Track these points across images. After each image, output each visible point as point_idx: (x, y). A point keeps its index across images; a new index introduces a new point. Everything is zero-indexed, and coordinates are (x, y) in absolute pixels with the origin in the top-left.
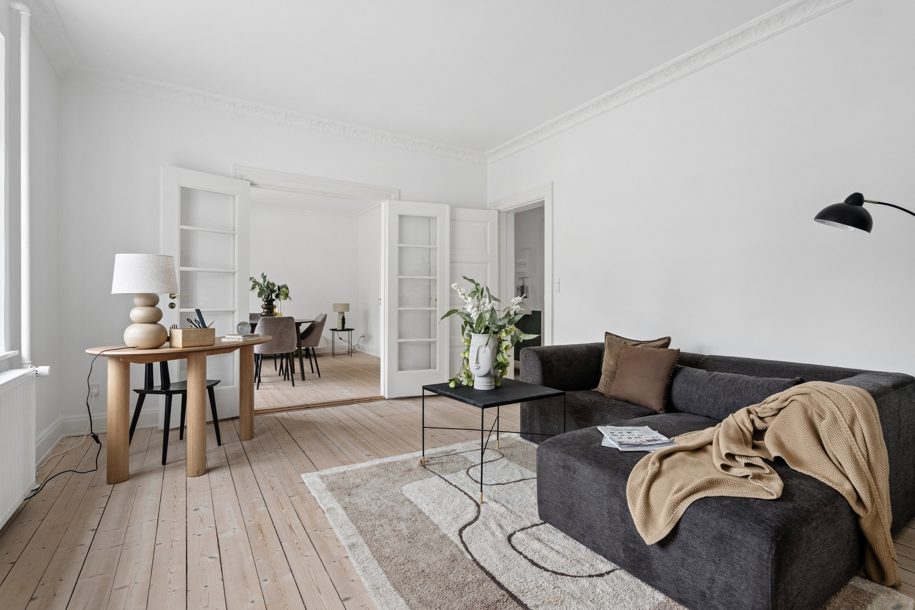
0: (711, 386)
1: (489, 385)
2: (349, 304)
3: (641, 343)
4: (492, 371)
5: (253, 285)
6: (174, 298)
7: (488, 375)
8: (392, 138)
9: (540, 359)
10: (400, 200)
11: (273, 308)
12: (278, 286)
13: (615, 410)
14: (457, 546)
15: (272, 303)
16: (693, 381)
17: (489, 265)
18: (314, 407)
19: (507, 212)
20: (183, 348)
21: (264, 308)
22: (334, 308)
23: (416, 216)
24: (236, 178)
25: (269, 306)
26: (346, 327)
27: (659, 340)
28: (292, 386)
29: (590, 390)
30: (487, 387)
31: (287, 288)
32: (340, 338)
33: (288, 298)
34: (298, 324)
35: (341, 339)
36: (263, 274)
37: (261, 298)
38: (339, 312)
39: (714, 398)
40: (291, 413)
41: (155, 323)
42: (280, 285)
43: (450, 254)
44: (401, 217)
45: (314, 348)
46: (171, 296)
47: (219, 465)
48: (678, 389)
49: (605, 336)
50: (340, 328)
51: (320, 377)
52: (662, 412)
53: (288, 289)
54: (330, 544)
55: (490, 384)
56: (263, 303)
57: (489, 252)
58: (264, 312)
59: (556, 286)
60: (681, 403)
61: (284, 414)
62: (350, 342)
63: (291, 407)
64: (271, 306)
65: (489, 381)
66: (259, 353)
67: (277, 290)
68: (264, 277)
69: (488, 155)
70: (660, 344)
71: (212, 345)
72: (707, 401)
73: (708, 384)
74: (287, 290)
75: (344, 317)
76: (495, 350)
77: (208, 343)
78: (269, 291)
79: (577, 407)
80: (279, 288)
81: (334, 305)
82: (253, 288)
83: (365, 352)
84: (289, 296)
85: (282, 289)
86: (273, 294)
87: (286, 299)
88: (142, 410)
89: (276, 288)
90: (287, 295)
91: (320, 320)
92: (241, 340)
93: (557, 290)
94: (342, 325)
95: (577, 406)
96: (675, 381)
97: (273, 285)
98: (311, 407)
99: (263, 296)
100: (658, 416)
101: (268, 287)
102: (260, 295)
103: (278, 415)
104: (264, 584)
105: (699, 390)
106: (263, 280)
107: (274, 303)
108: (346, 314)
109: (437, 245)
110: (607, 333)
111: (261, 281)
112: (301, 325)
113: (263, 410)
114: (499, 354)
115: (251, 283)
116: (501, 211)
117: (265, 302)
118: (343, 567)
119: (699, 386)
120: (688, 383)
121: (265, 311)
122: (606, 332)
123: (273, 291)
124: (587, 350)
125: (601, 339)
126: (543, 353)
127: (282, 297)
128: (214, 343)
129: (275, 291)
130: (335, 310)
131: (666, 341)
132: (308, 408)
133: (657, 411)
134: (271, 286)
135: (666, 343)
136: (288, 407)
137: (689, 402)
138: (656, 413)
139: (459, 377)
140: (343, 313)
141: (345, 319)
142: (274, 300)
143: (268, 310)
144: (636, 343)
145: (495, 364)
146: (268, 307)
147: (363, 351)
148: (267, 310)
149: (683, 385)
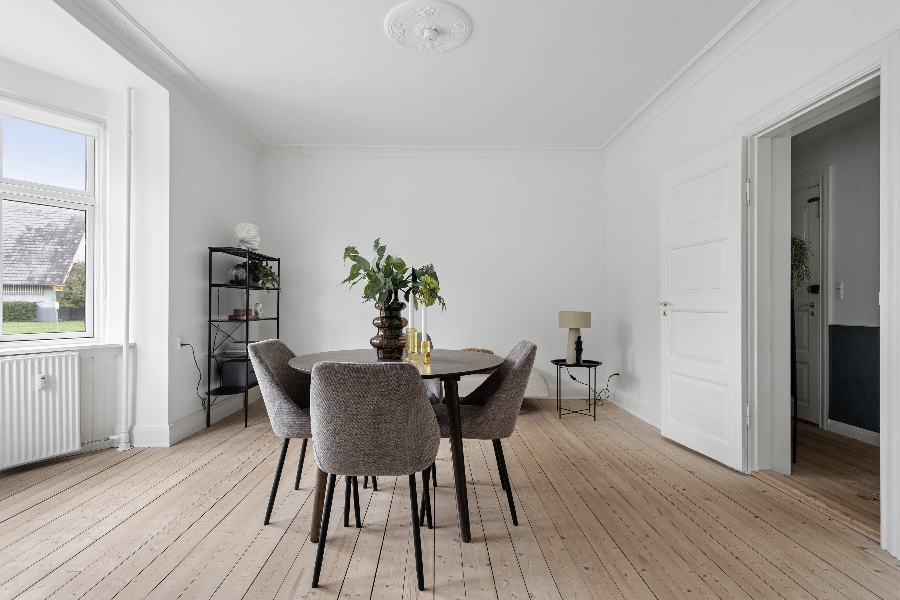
2: (590, 312)
5: (354, 266)
11: (399, 327)
12: (413, 270)
15: (399, 313)
21: (379, 327)
22: (560, 320)
25: (392, 320)
26: (585, 356)
31: (434, 276)
32: (572, 377)
33: (437, 301)
35: (574, 379)
36: (377, 242)
37: (373, 302)
38: (570, 329)
42: (417, 268)
50: (571, 360)
53: (436, 279)
56: (377, 313)
62: (592, 385)
64: (396, 321)
67: (410, 279)
68: (381, 250)
74: (433, 280)
75: (579, 338)
78: (389, 280)
80: (415, 276)
81: (561, 314)
82: (353, 275)
83: (621, 406)
84: (439, 294)
85: (423, 277)
86: (399, 291)
87: (430, 303)
89: (407, 275)
90: (433, 294)
91: (517, 360)
94: (576, 355)
97: (401, 265)
99: (377, 296)
101: (388, 273)
102: (369, 294)
106: (376, 256)
107: (403, 314)
108: (584, 333)
111: (372, 258)
112: (459, 380)
115: (350, 263)
117: (382, 310)
121: (382, 333)
123: (399, 284)
127: (422, 298)
129: (405, 283)
130: (561, 325)
134: (395, 271)
140: (578, 330)
141: (581, 342)
142: (402, 305)
143: (388, 333)
146: (389, 325)
147: (615, 403)
148: (384, 333)
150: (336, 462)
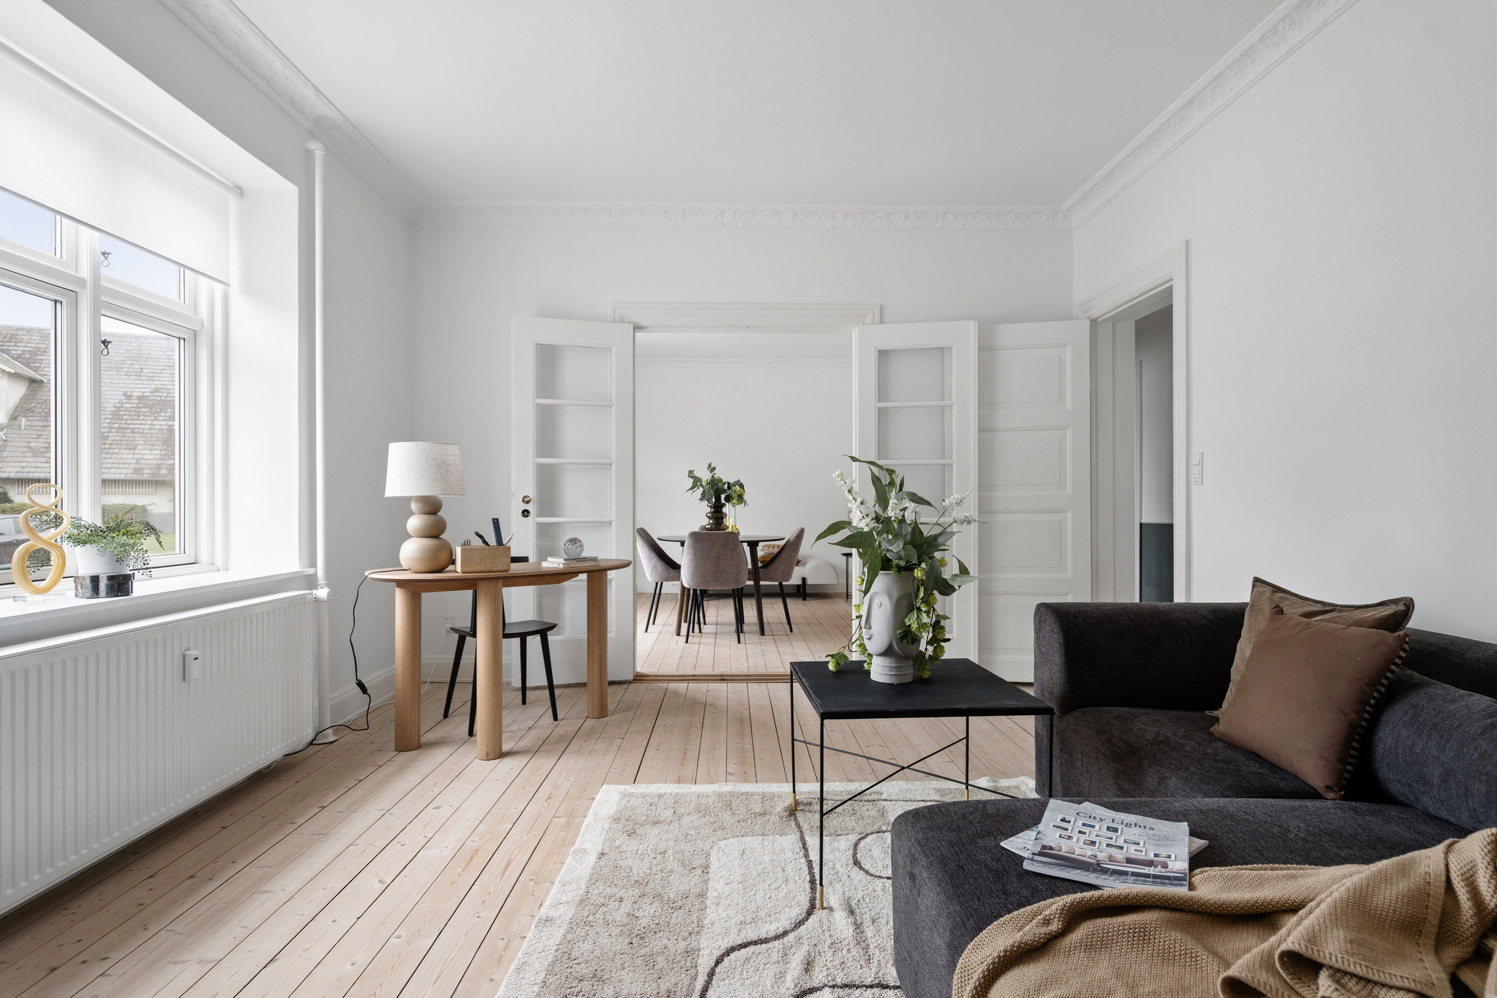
0: (1484, 746)
1: (893, 673)
3: (1329, 608)
4: (895, 646)
5: (694, 482)
6: (528, 502)
7: (888, 652)
8: (862, 214)
9: (1062, 630)
10: (882, 322)
11: (722, 518)
12: (729, 484)
13: (1193, 769)
14: (695, 978)
15: (722, 510)
16: (1435, 726)
17: (1069, 432)
18: (732, 680)
19: (1115, 320)
20: (463, 573)
21: (709, 518)
23: (913, 350)
24: (615, 322)
25: (717, 515)
27: (1382, 604)
28: (737, 642)
29: (1204, 711)
30: (889, 677)
31: (742, 486)
33: (743, 502)
34: (753, 545)
36: (710, 465)
37: (705, 503)
39: (1487, 781)
40: (693, 686)
41: (436, 537)
42: (732, 481)
43: (979, 415)
44: (883, 354)
45: (784, 583)
46: (525, 499)
47: (526, 749)
48: (1389, 741)
49: (1254, 586)
51: (791, 631)
52: (1331, 795)
54: (525, 908)
55: (896, 671)
56: (709, 510)
57: (1069, 406)
58: (709, 524)
59: (1195, 470)
60: (1398, 781)
61: (682, 686)
63: (698, 676)
64: (719, 515)
65: (894, 665)
66: (689, 587)
67: (727, 488)
68: (711, 471)
69: (1068, 210)
70: (1377, 616)
71: (507, 571)
72: (1467, 788)
73: (1475, 739)
74: (741, 490)
76: (905, 603)
77: (499, 568)
78: (716, 491)
79: (1118, 747)
80: (730, 487)
82: (694, 487)
84: (744, 499)
85: (734, 488)
86: (721, 496)
87: (739, 503)
88: (463, 657)
90: (741, 498)
91: (792, 538)
92: (561, 566)
93: (1198, 480)
95: (1120, 745)
96: (1385, 719)
97: (720, 480)
98: (727, 680)
99: (708, 499)
100: (1318, 803)
101: (715, 485)
102: (703, 498)
103: (673, 686)
104: (394, 941)
105: (1447, 752)
107: (724, 510)
109: (953, 399)
110: (1257, 580)
111: (706, 476)
112: (759, 546)
113: (656, 676)
114: (912, 613)
115: (691, 481)
116: (1099, 320)
117: (711, 508)
118: (503, 953)
119: (1447, 741)
120: (1418, 729)
121: (711, 522)
122: (1255, 578)
123: (721, 492)
124: (1211, 617)
125: (1241, 595)
126: (1076, 617)
127: (734, 500)
128: (508, 568)
129: (725, 491)
131: (1401, 607)
132: (724, 680)
133: (1319, 790)
134: (719, 484)
135: (1394, 615)
136: (694, 675)
137: (1417, 782)
138: (1314, 795)
139: (846, 653)
142: (724, 505)
143: (716, 521)
144: (1318, 608)
145: (898, 632)
146: (715, 517)
148: (714, 521)
149: (1404, 733)
150: (697, 581)
